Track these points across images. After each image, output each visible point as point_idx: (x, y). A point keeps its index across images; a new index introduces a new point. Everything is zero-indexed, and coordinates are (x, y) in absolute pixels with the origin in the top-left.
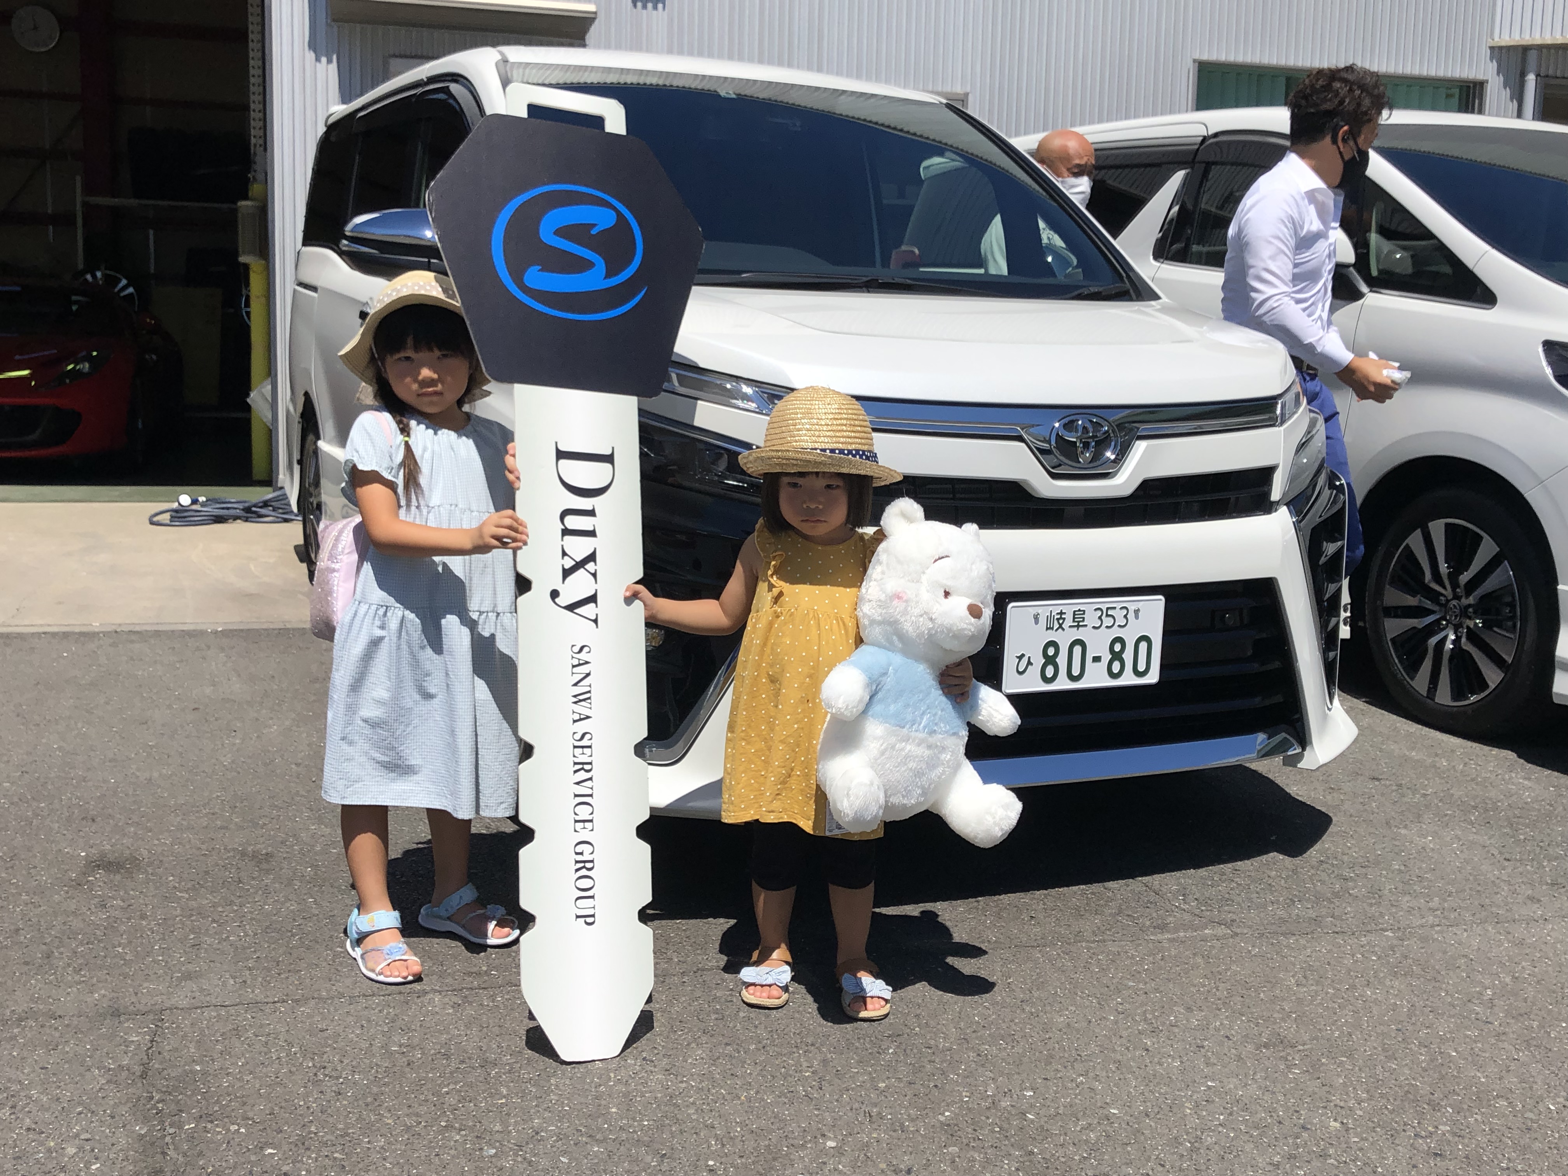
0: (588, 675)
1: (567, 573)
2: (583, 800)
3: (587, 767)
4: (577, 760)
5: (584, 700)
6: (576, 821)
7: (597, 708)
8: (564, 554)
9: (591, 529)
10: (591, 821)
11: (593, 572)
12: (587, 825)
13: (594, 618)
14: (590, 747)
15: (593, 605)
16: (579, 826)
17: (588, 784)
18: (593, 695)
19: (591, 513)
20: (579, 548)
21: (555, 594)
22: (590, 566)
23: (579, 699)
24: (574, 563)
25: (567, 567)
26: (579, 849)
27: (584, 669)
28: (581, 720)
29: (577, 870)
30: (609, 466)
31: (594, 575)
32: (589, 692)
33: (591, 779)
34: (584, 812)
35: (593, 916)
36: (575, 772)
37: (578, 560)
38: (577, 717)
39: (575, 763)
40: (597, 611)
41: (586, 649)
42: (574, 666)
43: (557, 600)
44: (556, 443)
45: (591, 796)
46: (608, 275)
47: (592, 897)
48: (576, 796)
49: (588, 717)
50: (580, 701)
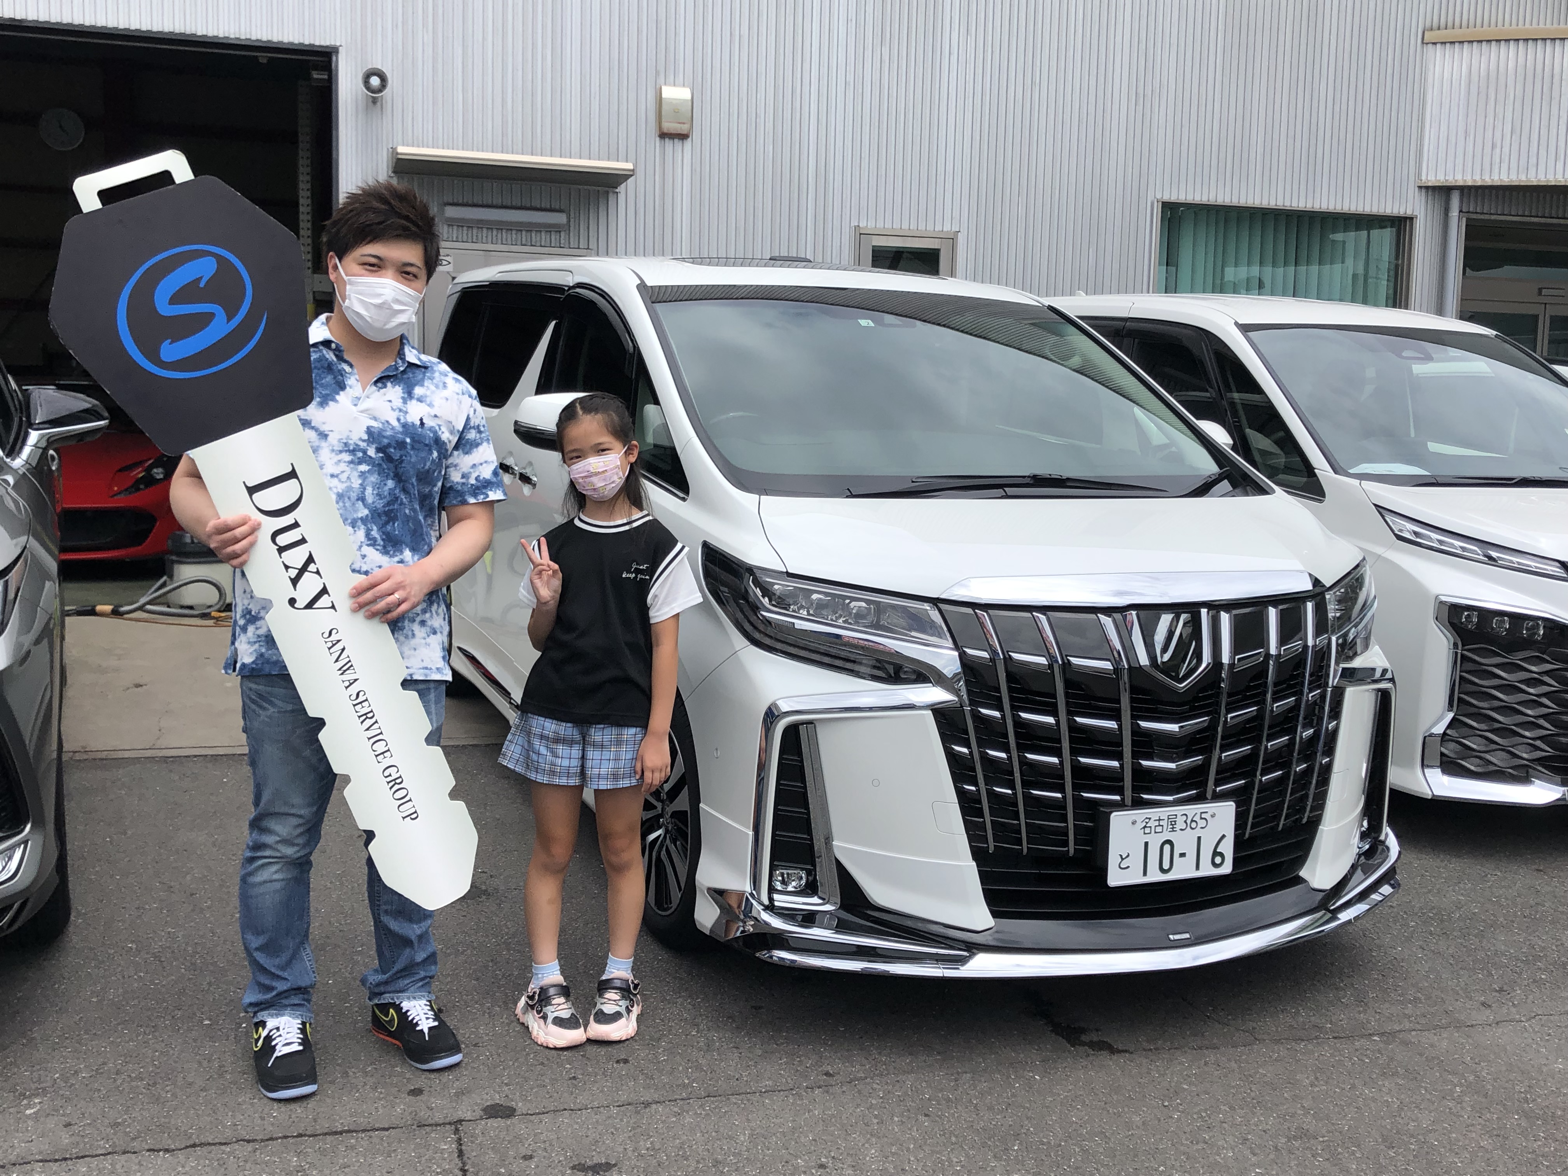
0: (343, 650)
1: (295, 581)
2: (376, 739)
3: (370, 715)
4: (359, 714)
5: (348, 669)
6: (377, 756)
7: (360, 670)
8: (287, 567)
9: (301, 537)
10: (389, 750)
11: (315, 570)
12: (385, 754)
13: (330, 605)
14: (367, 700)
15: (326, 596)
16: (380, 758)
17: (376, 726)
18: (353, 662)
19: (296, 525)
20: (297, 557)
21: (292, 602)
22: (312, 567)
23: (343, 671)
24: (297, 571)
25: (293, 577)
26: (386, 773)
27: (339, 646)
28: (351, 684)
29: (391, 788)
30: (294, 480)
31: (318, 573)
32: (350, 661)
33: (376, 722)
34: (380, 747)
35: (416, 812)
36: (362, 722)
37: (300, 567)
38: (347, 684)
39: (359, 717)
40: (331, 599)
41: (334, 632)
42: (329, 649)
43: (296, 606)
44: (244, 483)
45: (381, 733)
46: (229, 320)
47: (410, 800)
48: (369, 739)
49: (356, 680)
50: (345, 671)
